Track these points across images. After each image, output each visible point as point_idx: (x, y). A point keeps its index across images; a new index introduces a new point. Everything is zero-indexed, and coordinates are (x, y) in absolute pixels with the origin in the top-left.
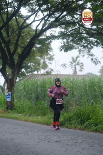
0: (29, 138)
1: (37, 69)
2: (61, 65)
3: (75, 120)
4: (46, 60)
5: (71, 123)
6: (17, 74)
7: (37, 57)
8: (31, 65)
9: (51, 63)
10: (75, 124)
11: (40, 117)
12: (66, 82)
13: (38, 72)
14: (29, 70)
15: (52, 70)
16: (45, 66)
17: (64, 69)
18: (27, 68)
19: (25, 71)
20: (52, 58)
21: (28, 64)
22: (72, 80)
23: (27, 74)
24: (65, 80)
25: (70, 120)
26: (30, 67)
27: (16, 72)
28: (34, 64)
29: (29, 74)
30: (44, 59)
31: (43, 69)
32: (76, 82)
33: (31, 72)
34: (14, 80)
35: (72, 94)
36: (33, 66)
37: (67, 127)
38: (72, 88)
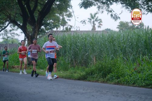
0: (55, 91)
1: (57, 26)
2: (81, 22)
3: (97, 73)
4: (65, 17)
5: (93, 76)
6: (37, 31)
7: (57, 14)
8: (50, 22)
9: (70, 20)
10: (97, 78)
11: (62, 72)
12: (85, 38)
13: (57, 28)
14: (48, 27)
15: (71, 26)
16: (64, 23)
17: (84, 25)
18: (46, 25)
19: (44, 28)
20: (71, 15)
21: (48, 21)
22: (91, 36)
23: (46, 31)
24: (84, 36)
25: (92, 74)
26: (49, 24)
27: (37, 29)
28: (53, 21)
29: (48, 31)
30: (63, 16)
31: (62, 25)
32: (95, 38)
33: (51, 29)
34: (35, 37)
35: (92, 49)
36: (53, 23)
37: (89, 81)
38: (92, 44)
